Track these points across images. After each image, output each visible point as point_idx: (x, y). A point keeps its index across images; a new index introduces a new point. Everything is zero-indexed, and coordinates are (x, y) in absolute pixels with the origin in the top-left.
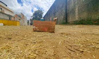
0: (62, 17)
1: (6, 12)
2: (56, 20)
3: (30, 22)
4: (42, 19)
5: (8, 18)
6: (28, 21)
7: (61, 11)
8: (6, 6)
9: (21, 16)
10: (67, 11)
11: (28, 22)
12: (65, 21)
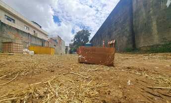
0: (125, 39)
1: (39, 36)
2: (112, 44)
3: (69, 49)
4: (88, 43)
5: (40, 44)
6: (67, 47)
7: (122, 29)
8: (41, 27)
9: (57, 41)
10: (134, 29)
11: (67, 49)
12: (131, 46)
